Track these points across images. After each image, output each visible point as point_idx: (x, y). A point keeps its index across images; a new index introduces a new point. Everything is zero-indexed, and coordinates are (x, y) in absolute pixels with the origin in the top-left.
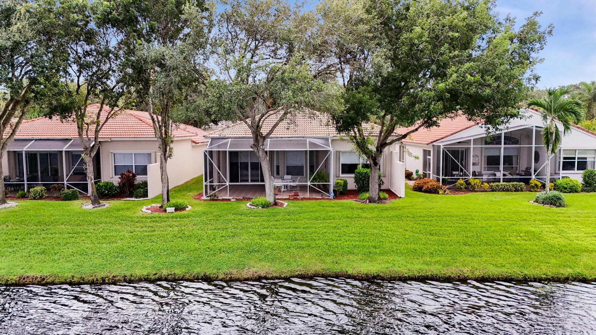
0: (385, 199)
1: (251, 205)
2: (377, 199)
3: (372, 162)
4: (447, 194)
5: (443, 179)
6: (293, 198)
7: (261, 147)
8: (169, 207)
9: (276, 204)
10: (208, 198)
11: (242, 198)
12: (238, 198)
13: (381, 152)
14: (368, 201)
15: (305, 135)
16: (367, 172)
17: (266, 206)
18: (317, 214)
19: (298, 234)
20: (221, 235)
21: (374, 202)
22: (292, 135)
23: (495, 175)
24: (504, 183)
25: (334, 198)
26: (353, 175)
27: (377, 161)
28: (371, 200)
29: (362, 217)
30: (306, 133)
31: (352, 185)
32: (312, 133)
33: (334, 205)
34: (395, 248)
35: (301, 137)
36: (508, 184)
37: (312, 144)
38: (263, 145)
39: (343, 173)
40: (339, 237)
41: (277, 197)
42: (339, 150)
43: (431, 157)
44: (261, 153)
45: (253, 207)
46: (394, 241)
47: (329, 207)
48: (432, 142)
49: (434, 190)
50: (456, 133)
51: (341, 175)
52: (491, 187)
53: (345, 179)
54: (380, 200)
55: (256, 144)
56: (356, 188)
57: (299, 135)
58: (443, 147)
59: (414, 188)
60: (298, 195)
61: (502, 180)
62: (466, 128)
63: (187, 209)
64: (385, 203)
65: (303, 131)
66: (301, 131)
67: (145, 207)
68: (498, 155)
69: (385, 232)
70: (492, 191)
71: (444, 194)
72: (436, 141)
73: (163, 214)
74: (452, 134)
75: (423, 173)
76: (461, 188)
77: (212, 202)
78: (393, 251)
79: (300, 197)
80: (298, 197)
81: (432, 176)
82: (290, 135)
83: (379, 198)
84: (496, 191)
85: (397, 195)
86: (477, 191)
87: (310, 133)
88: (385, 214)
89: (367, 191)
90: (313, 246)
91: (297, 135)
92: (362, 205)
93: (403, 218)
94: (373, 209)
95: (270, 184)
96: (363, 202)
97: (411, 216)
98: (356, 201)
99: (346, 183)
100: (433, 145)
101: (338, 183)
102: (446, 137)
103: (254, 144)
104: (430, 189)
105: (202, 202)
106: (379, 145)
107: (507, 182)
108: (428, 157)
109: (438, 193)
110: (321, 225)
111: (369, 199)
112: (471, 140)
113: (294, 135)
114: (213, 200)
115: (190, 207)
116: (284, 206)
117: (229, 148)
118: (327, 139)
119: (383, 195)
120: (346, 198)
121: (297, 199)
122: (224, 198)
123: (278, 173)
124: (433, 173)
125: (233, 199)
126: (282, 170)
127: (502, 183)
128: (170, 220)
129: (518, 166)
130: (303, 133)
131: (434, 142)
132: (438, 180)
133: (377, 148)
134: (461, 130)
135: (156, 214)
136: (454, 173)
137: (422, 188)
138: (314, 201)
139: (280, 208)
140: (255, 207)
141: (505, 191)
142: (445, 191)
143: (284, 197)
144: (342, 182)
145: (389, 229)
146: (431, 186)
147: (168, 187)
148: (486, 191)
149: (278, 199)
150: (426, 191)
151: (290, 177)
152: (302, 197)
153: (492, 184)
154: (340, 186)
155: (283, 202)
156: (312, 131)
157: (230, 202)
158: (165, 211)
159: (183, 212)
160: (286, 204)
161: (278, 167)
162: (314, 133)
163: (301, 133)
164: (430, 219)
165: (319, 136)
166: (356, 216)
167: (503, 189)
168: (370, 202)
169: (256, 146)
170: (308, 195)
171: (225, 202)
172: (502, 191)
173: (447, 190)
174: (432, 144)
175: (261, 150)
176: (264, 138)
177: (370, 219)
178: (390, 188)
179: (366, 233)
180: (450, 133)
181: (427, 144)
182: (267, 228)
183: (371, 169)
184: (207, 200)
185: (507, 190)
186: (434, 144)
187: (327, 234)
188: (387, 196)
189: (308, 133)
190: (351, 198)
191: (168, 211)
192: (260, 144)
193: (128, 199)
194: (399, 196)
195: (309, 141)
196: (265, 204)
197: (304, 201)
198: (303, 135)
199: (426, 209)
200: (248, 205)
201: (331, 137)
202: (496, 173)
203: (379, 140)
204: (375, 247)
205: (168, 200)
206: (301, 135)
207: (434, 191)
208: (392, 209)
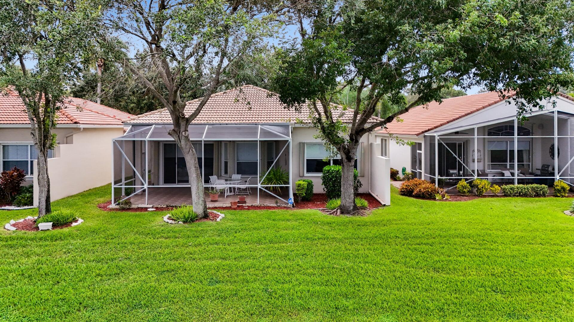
0: (363, 208)
1: (169, 218)
2: (352, 208)
3: (344, 156)
4: (446, 200)
5: (439, 180)
6: (236, 206)
7: (184, 133)
8: (45, 222)
9: (206, 216)
10: (118, 207)
11: (165, 206)
12: (159, 206)
13: (357, 141)
14: (339, 211)
15: (259, 121)
16: (338, 171)
17: (190, 220)
18: (263, 233)
19: (224, 269)
21: (348, 213)
22: (241, 121)
23: (503, 175)
24: (521, 185)
25: (293, 206)
26: (321, 175)
27: (350, 154)
28: (344, 210)
29: (328, 238)
30: (259, 119)
31: (319, 188)
32: (268, 119)
33: (290, 218)
34: (379, 298)
35: (253, 124)
36: (525, 186)
37: (265, 133)
38: (186, 130)
39: (308, 171)
40: (288, 275)
41: (210, 205)
42: (303, 141)
43: (422, 152)
44: (183, 142)
45: (170, 221)
46: (376, 283)
47: (284, 220)
48: (423, 132)
49: (428, 194)
50: (454, 120)
51: (306, 174)
52: (504, 190)
53: (310, 179)
54: (356, 210)
56: (325, 192)
57: (250, 121)
58: (438, 138)
59: (401, 191)
60: (245, 202)
61: (516, 181)
62: (466, 115)
63: (74, 224)
64: (363, 215)
65: (257, 116)
66: (254, 116)
67: (13, 222)
68: (505, 149)
69: (362, 265)
70: (506, 196)
71: (443, 200)
72: (429, 130)
73: (31, 234)
74: (448, 122)
75: (412, 171)
76: (464, 192)
77: (119, 213)
78: (375, 305)
79: (247, 205)
80: (244, 205)
81: (424, 175)
82: (238, 121)
83: (355, 208)
84: (510, 196)
85: (380, 202)
86: (485, 196)
87: (265, 119)
88: (363, 232)
89: (338, 196)
90: (241, 294)
91: (247, 121)
92: (330, 218)
93: (390, 240)
94: (345, 224)
95: (198, 188)
96: (333, 213)
97: (401, 236)
98: (323, 210)
99: (310, 185)
100: (425, 136)
101: (299, 185)
102: (441, 125)
103: (174, 130)
104: (423, 194)
105: (104, 213)
106: (354, 132)
107: (523, 183)
108: (418, 151)
109: (434, 199)
110: (263, 254)
111: (341, 209)
112: (474, 129)
113: (244, 121)
114: (123, 209)
115: (80, 221)
116: (218, 220)
118: (286, 126)
119: (361, 202)
120: (310, 205)
121: (241, 208)
122: (140, 206)
123: (226, 172)
124: (426, 172)
125: (152, 207)
127: (516, 185)
128: (34, 243)
129: (530, 163)
130: (257, 119)
131: (426, 131)
132: (433, 181)
133: (351, 136)
134: (460, 117)
135: (21, 233)
136: (451, 171)
137: (413, 191)
138: (264, 211)
139: (211, 222)
140: (173, 222)
141: (522, 196)
142: (443, 196)
143: (225, 206)
144: (305, 184)
145: (369, 259)
146: (424, 188)
148: (497, 196)
149: (209, 208)
150: (418, 196)
152: (250, 205)
153: (504, 186)
154: (303, 188)
155: (219, 213)
156: (268, 116)
157: (147, 212)
158: (37, 228)
159: (66, 230)
160: (221, 215)
162: (271, 119)
163: (254, 119)
164: (430, 241)
165: (277, 123)
166: (320, 236)
167: (520, 193)
168: (342, 213)
169: (176, 133)
170: (258, 202)
171: (138, 213)
172: (518, 196)
173: (446, 195)
174: (423, 135)
175: (183, 138)
176: (188, 121)
177: (341, 241)
178: (370, 191)
179: (333, 268)
180: (445, 121)
181: (417, 135)
183: (343, 166)
184: (116, 210)
185: (525, 195)
186: (426, 134)
187: (270, 270)
188: (366, 203)
189: (262, 119)
190: (317, 206)
191: (40, 229)
192: (182, 129)
193: (7, 207)
194: (383, 203)
195: (261, 129)
196: (188, 217)
197: (251, 211)
198: (256, 121)
199: (421, 224)
200: (165, 219)
201: (292, 124)
202: (504, 172)
203: (354, 125)
204: (346, 296)
206: (253, 121)
207: (428, 196)
208: (374, 224)
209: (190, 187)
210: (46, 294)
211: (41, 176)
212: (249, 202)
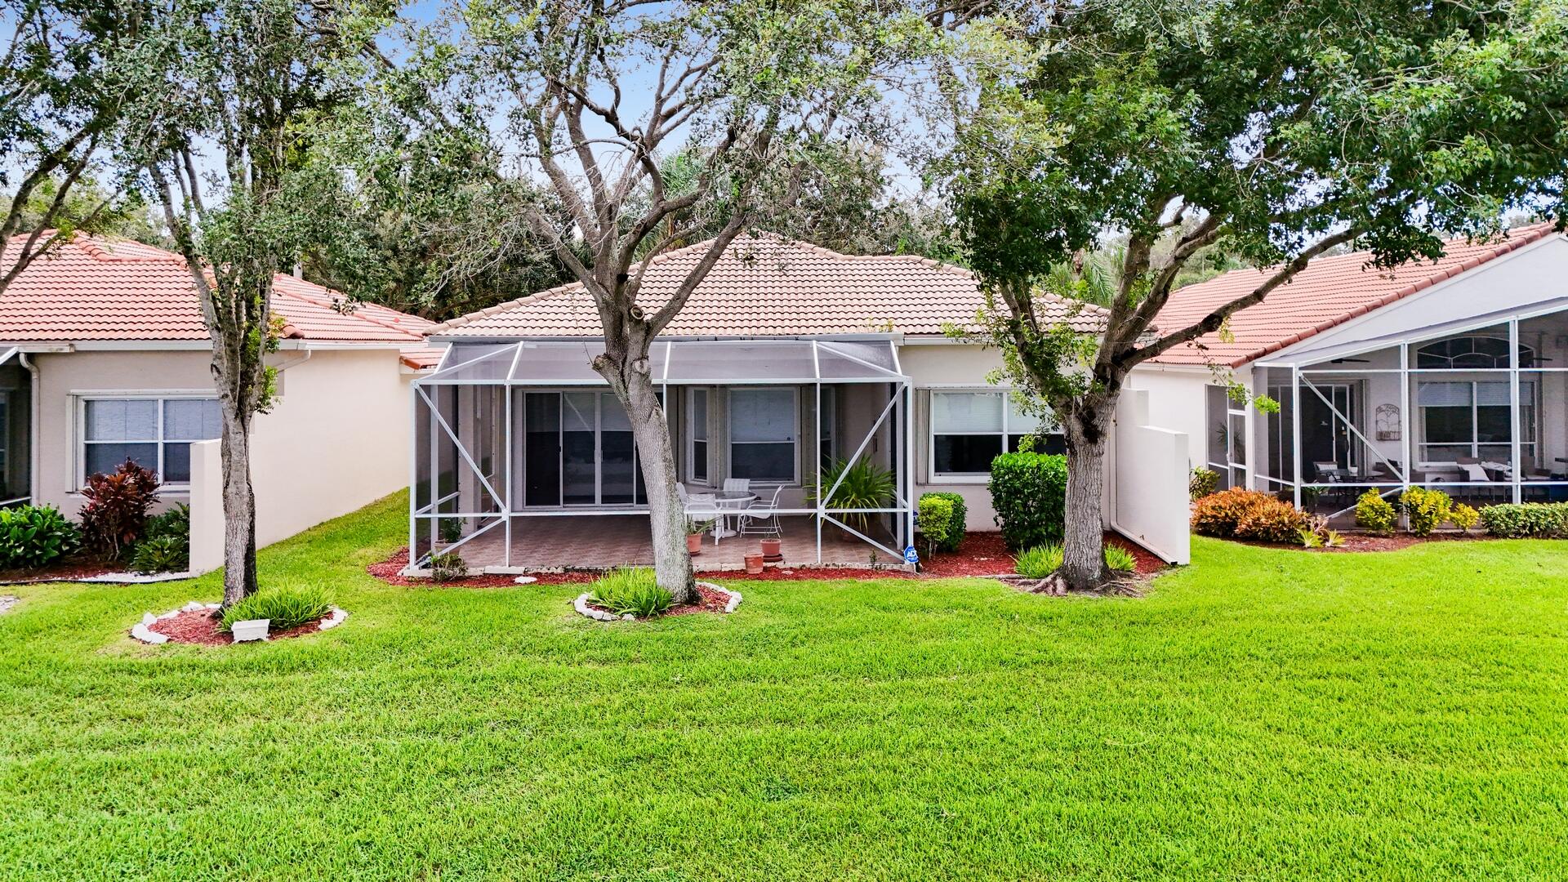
0: (1125, 573)
1: (590, 604)
2: (1097, 574)
3: (1077, 427)
4: (1334, 547)
5: (1303, 490)
6: (759, 570)
7: (637, 364)
8: (246, 617)
9: (693, 599)
10: (428, 573)
11: (560, 571)
12: (544, 571)
13: (1115, 385)
14: (1059, 582)
15: (804, 330)
16: (1039, 467)
17: (652, 609)
18: (869, 648)
19: (798, 753)
20: (441, 763)
21: (1088, 587)
22: (754, 330)
23: (1465, 476)
24: (1535, 506)
25: (918, 569)
26: (986, 478)
27: (1096, 422)
28: (1075, 580)
29: (1059, 661)
30: (803, 322)
31: (982, 515)
32: (827, 322)
33: (929, 602)
34: (1266, 835)
35: (787, 337)
36: (1547, 507)
37: (832, 363)
38: (643, 357)
39: (938, 469)
40: (984, 768)
41: (700, 564)
42: (926, 386)
43: (1248, 413)
44: (634, 391)
45: (598, 614)
46: (1243, 791)
47: (910, 611)
48: (1249, 359)
49: (1283, 532)
50: (1336, 324)
51: (934, 478)
52: (1489, 521)
53: (955, 492)
54: (1109, 580)
55: (614, 354)
56: (999, 528)
57: (779, 330)
58: (1301, 373)
59: (1199, 524)
60: (779, 558)
61: (1517, 495)
62: (1369, 309)
63: (325, 624)
64: (1130, 593)
65: (794, 316)
66: (786, 316)
67: (150, 618)
68: (1466, 404)
69: (1185, 738)
70: (1493, 535)
71: (1323, 549)
72: (1266, 352)
73: (216, 652)
74: (1318, 331)
75: (1211, 467)
76: (1380, 525)
77: (438, 591)
78: (1261, 854)
79: (788, 565)
80: (780, 565)
81: (1256, 477)
82: (746, 331)
83: (1107, 573)
84: (1505, 536)
85: (1156, 557)
86: (1436, 537)
87: (819, 322)
88: (1152, 643)
89: (1057, 538)
90: (870, 825)
91: (771, 330)
92: (1042, 603)
93: (1236, 666)
94: (1093, 620)
95: (672, 517)
96: (1044, 588)
97: (1262, 652)
98: (1012, 581)
99: (959, 511)
100: (1255, 370)
101: (931, 510)
102: (1300, 338)
103: (607, 356)
104: (1266, 531)
105: (396, 590)
106: (1108, 359)
107: (1540, 500)
108: (1231, 412)
109: (1301, 545)
110: (893, 705)
111: (1065, 577)
112: (1398, 348)
113: (762, 330)
114: (446, 580)
115: (339, 615)
116: (729, 608)
117: (515, 376)
118: (882, 344)
119: (1117, 557)
120: (965, 566)
121: (777, 574)
122: (490, 569)
123: (701, 472)
124: (1258, 470)
125: (525, 574)
126: (718, 458)
127: (1517, 505)
128: (231, 681)
129: (1536, 444)
130: (795, 323)
131: (1258, 356)
132: (1286, 496)
133: (1100, 371)
134: (1352, 316)
135: (185, 651)
136: (1323, 467)
137: (1234, 524)
138: (843, 584)
139: (711, 616)
140: (607, 616)
141: (1537, 536)
142: (1325, 538)
143: (727, 568)
144: (947, 507)
145: (1193, 722)
146: (1268, 516)
147: (252, 530)
148: (1471, 537)
149: (703, 574)
150: (1249, 538)
151: (743, 484)
152: (797, 565)
153: (1488, 509)
154: (940, 519)
155: (723, 589)
156: (826, 315)
157: (512, 589)
158: (228, 636)
159: (307, 641)
160: (734, 595)
161: (701, 449)
162: (835, 322)
163: (787, 322)
164: (1352, 666)
165: (854, 335)
166: (1035, 655)
167: (1531, 528)
168: (1070, 587)
169: (615, 363)
170: (815, 555)
171: (492, 590)
172: (1526, 535)
173: (1332, 534)
174: (1249, 365)
175: (635, 378)
176: (649, 330)
177: (1096, 668)
178: (1114, 524)
179: (1105, 746)
180: (1311, 327)
181: (1234, 366)
182: (655, 723)
183: (1073, 454)
184: (419, 581)
185: (1546, 533)
186: (1258, 363)
187: (927, 753)
188: (1129, 560)
189: (811, 322)
190: (986, 568)
191: (237, 637)
192: (633, 352)
193: (112, 577)
194: (1170, 560)
195: (821, 351)
196: (649, 602)
197: (807, 584)
198: (795, 330)
199: (1306, 618)
200: (580, 604)
201: (896, 338)
202: (1466, 467)
203: (1108, 339)
204: (1171, 832)
205: (250, 585)
206: (787, 330)
207: (1282, 536)
208: (1176, 618)
209: (648, 517)
210: (313, 829)
211: (232, 489)
212: (792, 556)
